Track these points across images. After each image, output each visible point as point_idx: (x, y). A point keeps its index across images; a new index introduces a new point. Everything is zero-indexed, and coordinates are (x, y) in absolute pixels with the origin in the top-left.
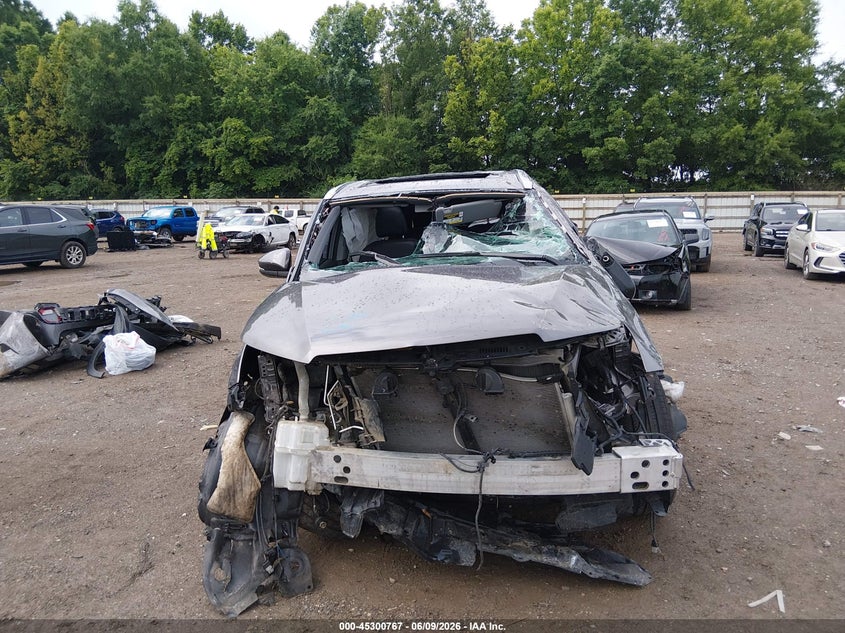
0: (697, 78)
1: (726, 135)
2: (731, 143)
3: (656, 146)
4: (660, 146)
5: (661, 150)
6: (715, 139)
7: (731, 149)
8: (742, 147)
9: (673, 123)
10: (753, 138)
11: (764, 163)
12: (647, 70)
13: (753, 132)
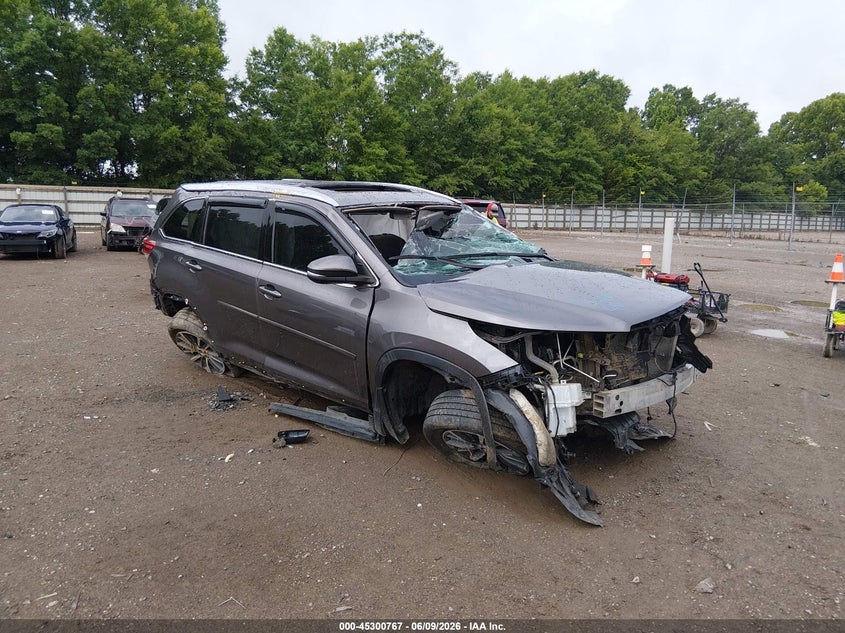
0: (131, 74)
1: (165, 134)
2: (169, 142)
3: (96, 138)
4: (101, 138)
5: (103, 143)
6: (153, 137)
7: (169, 149)
8: (179, 148)
9: (110, 116)
10: (187, 140)
11: (200, 164)
12: (78, 57)
13: (188, 134)
